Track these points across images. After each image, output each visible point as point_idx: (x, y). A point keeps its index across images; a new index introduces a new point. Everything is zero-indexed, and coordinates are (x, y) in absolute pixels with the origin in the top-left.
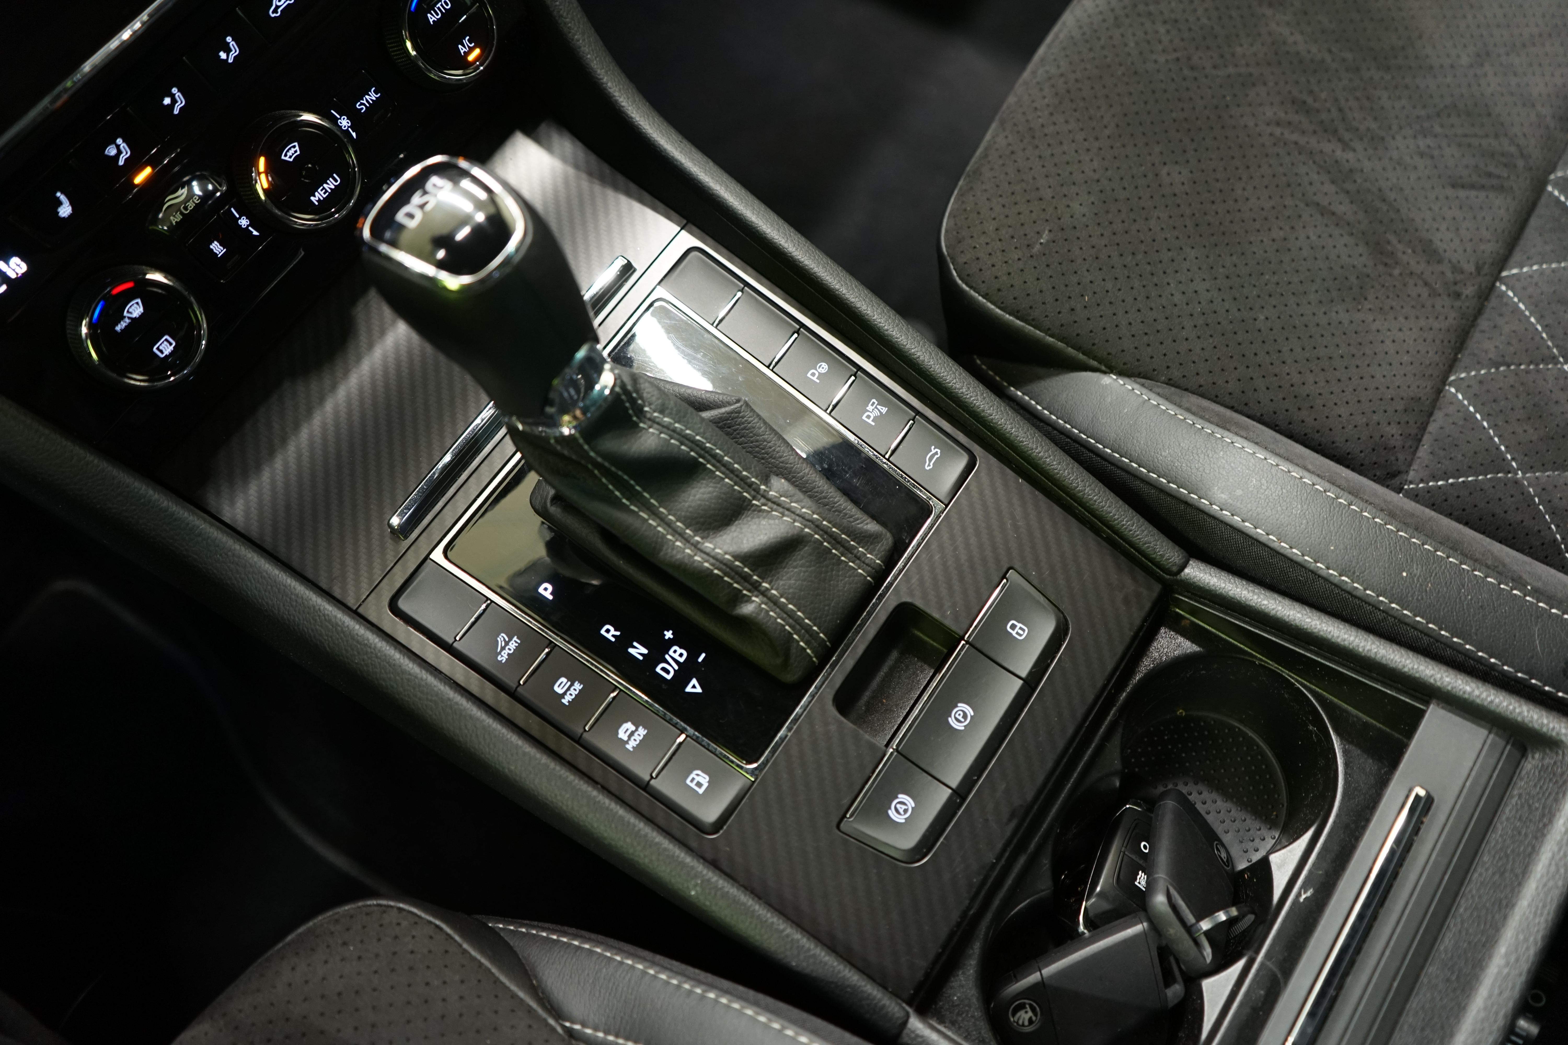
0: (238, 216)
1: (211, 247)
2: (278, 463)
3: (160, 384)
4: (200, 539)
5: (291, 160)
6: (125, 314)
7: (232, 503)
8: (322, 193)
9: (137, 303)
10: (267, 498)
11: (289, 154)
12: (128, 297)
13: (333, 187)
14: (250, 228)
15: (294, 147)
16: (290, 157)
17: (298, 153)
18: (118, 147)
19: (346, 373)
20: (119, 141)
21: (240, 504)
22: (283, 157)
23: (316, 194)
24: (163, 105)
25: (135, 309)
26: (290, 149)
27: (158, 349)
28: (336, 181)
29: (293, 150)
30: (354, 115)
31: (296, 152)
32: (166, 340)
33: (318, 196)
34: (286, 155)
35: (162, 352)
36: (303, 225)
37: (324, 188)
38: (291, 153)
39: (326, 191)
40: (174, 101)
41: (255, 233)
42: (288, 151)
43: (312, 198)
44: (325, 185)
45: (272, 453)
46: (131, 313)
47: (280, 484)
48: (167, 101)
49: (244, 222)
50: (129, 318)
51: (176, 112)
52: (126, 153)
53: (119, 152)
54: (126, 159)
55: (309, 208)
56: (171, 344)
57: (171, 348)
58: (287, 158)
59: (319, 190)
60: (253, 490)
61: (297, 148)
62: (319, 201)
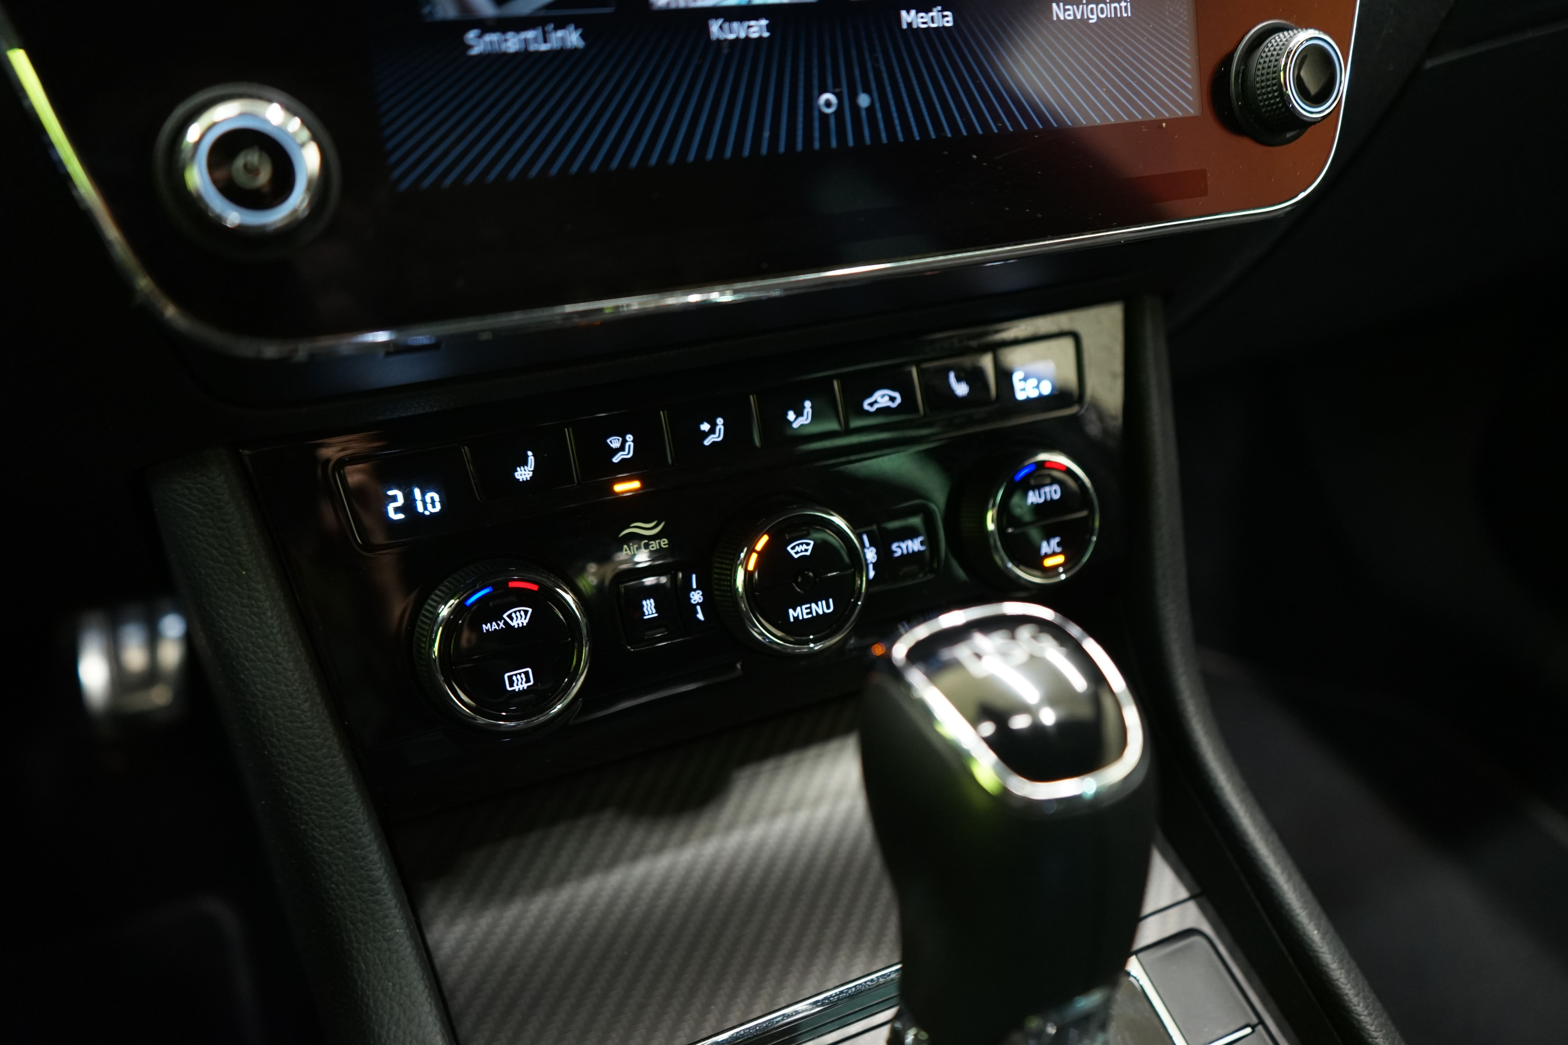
0: (694, 586)
1: (644, 603)
2: (537, 905)
3: (481, 720)
4: (385, 945)
5: (796, 556)
6: (505, 616)
7: (452, 921)
8: (805, 611)
9: (526, 612)
10: (495, 941)
11: (798, 549)
12: (521, 598)
13: (821, 612)
14: (698, 608)
15: (808, 544)
16: (797, 553)
17: (808, 553)
18: (624, 441)
19: (684, 842)
20: (629, 438)
21: (459, 929)
22: (789, 548)
23: (799, 609)
24: (699, 428)
25: (519, 618)
26: (802, 544)
27: (510, 678)
28: (828, 607)
29: (805, 547)
30: (884, 553)
31: (806, 550)
32: (526, 673)
33: (799, 613)
34: (793, 548)
35: (511, 684)
36: (761, 634)
37: (810, 608)
38: (801, 549)
39: (811, 613)
40: (712, 431)
41: (700, 616)
42: (798, 545)
43: (791, 611)
44: (813, 605)
45: (538, 887)
46: (512, 619)
47: (522, 932)
48: (705, 427)
49: (696, 597)
50: (506, 623)
51: (707, 442)
52: (627, 454)
53: (622, 448)
54: (623, 459)
55: (780, 621)
56: (528, 681)
57: (525, 686)
58: (792, 552)
59: (804, 607)
60: (485, 921)
61: (810, 548)
62: (796, 618)
